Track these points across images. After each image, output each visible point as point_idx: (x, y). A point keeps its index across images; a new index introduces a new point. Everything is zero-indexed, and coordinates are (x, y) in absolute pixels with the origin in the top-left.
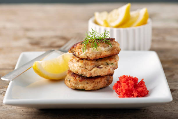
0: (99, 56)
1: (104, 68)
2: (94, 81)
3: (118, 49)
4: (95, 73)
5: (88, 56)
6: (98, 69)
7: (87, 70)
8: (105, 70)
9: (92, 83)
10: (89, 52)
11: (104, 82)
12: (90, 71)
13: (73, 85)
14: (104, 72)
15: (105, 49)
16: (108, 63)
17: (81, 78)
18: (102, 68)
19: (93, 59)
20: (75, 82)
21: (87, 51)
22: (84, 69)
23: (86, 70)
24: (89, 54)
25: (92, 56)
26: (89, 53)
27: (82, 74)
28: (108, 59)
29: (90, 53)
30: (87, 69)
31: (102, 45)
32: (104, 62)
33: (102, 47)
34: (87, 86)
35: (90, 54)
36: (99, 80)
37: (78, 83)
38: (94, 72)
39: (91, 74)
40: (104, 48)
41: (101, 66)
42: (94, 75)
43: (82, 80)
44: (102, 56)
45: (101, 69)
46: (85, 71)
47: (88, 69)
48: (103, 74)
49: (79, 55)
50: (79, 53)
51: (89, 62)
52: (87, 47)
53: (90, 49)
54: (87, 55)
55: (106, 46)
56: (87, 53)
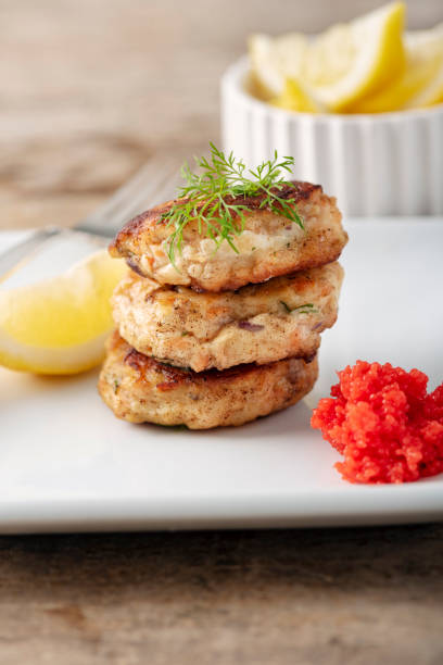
0: (243, 275)
1: (268, 328)
2: (225, 386)
3: (336, 237)
4: (230, 353)
5: (194, 276)
6: (245, 336)
7: (192, 340)
8: (277, 337)
9: (219, 396)
10: (195, 259)
11: (275, 390)
12: (206, 346)
13: (134, 405)
14: (270, 346)
15: (272, 240)
16: (290, 303)
17: (165, 377)
18: (261, 327)
19: (217, 289)
20: (140, 393)
21: (187, 251)
22: (178, 334)
23: (186, 339)
24: (198, 267)
25: (211, 277)
26: (196, 262)
27: (171, 356)
28: (289, 285)
29: (206, 263)
30: (191, 334)
31: (259, 223)
32: (272, 301)
33: (257, 231)
34: (196, 412)
35: (203, 265)
36: (249, 382)
37: (155, 399)
38: (226, 348)
39: (211, 358)
40: (266, 237)
41: (255, 321)
42: (225, 363)
43: (170, 385)
44: (255, 273)
45: (259, 335)
46: (181, 346)
47: (199, 336)
48: (264, 354)
49: (153, 270)
50: (152, 261)
51: (202, 303)
52: (189, 235)
53: (203, 243)
54: (190, 270)
55: (277, 227)
56: (190, 262)
